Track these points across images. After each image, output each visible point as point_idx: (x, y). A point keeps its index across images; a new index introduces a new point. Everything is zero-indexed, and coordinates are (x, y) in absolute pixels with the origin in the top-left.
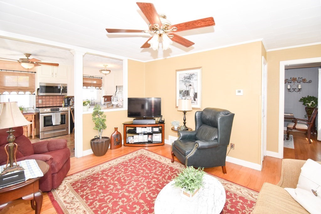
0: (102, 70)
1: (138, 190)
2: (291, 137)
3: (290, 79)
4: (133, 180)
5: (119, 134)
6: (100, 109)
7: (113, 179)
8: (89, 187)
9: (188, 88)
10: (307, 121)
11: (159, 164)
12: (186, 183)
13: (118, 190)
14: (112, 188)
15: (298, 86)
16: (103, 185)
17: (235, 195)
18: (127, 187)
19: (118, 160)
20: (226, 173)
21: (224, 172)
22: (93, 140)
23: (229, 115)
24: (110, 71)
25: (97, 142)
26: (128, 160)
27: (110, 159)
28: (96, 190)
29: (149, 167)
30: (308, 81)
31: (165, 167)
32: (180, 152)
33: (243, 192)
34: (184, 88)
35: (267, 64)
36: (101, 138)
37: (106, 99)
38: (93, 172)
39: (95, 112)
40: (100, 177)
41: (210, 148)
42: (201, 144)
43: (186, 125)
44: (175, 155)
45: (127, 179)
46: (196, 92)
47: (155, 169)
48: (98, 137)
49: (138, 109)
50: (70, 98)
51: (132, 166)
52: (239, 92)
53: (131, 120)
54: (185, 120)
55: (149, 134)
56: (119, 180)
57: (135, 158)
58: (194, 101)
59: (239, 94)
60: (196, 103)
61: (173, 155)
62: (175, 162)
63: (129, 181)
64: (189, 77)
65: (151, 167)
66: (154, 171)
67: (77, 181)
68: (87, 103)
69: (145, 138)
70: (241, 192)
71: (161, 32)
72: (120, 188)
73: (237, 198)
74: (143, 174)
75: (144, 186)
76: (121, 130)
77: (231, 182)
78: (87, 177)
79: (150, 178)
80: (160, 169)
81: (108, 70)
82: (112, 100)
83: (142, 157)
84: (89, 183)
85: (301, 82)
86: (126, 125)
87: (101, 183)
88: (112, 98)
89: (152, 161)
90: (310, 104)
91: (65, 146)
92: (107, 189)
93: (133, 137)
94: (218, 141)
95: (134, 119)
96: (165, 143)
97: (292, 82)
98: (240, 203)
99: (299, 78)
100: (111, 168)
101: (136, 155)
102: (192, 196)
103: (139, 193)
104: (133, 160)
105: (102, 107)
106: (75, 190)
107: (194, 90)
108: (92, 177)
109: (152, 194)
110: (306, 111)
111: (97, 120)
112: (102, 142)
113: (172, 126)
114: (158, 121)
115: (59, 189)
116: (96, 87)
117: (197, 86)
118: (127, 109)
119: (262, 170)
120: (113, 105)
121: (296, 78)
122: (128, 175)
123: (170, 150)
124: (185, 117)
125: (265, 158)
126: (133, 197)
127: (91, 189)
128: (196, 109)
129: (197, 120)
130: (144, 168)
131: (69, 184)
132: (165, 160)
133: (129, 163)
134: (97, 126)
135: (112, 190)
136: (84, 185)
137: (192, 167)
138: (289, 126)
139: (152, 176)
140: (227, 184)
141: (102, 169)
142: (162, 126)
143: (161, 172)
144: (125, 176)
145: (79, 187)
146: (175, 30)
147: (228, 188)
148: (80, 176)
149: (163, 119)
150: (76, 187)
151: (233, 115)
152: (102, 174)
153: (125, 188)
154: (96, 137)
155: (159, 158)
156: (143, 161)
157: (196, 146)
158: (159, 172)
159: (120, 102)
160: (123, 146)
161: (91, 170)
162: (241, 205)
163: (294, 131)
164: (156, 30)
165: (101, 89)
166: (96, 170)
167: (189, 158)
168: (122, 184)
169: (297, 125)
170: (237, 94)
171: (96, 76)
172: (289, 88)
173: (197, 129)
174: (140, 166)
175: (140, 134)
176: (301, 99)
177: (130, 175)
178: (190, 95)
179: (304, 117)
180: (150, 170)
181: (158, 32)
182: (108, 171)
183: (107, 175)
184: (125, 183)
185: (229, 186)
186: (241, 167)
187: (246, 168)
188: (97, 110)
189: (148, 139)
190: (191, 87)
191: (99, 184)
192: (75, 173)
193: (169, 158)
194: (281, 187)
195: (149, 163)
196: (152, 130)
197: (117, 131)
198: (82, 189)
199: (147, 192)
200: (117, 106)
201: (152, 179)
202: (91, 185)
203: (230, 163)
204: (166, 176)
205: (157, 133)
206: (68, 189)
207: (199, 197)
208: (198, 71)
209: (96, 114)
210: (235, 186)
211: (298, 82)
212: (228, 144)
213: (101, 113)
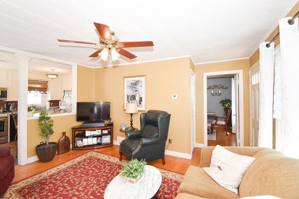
0: (48, 74)
1: (87, 189)
2: (215, 131)
3: (213, 86)
4: (83, 181)
5: (67, 139)
6: (47, 115)
7: (62, 182)
8: (37, 192)
9: (134, 93)
10: (225, 118)
11: (108, 163)
12: (131, 172)
13: (68, 191)
14: (62, 190)
15: (218, 92)
16: (52, 189)
17: (171, 180)
18: (77, 187)
19: (66, 164)
20: (165, 164)
21: (164, 163)
22: (39, 146)
23: (167, 115)
24: (57, 75)
25: (43, 147)
26: (77, 163)
27: (58, 164)
28: (45, 194)
29: (98, 167)
30: (225, 88)
31: (114, 165)
32: (126, 150)
33: (177, 177)
34: (131, 93)
35: (195, 74)
36: (47, 143)
37: (52, 104)
38: (40, 177)
39: (41, 117)
40: (48, 182)
41: (151, 144)
42: (145, 141)
43: (133, 126)
44: (123, 153)
45: (77, 180)
46: (141, 97)
47: (104, 168)
48: (44, 142)
49: (87, 113)
50: (9, 103)
51: (82, 168)
52: (175, 96)
53: (79, 124)
54: (132, 122)
55: (98, 137)
56: (68, 182)
57: (85, 160)
58: (139, 105)
59: (174, 98)
60: (141, 106)
61: (121, 154)
62: (122, 160)
63: (78, 182)
64: (136, 84)
65: (100, 166)
66: (103, 170)
67: (24, 188)
68: (32, 108)
69: (94, 141)
70: (176, 177)
71: (111, 46)
72: (70, 189)
73: (172, 183)
74: (93, 174)
75: (94, 185)
76: (69, 135)
77: (168, 170)
78: (34, 183)
79: (100, 177)
80: (109, 168)
81: (55, 74)
82: (60, 105)
83: (92, 158)
84: (37, 188)
85: (221, 88)
86: (74, 129)
87: (49, 187)
88: (60, 103)
89: (101, 161)
90: (227, 105)
91: (9, 154)
92: (57, 192)
93: (82, 140)
94: (158, 138)
95: (83, 123)
96: (113, 144)
97: (215, 88)
98: (174, 186)
99: (219, 85)
100: (60, 172)
101: (85, 157)
102: (136, 182)
103: (89, 191)
104: (82, 162)
105: (49, 113)
106: (22, 196)
107: (139, 95)
108: (39, 183)
109: (102, 190)
110: (225, 111)
111: (43, 126)
112: (49, 148)
113: (120, 128)
114: (107, 123)
115: (4, 197)
116: (40, 91)
117: (142, 91)
118: (76, 113)
119: (192, 159)
120: (61, 110)
121: (217, 85)
122: (78, 176)
123: (118, 150)
124: (132, 119)
125: (195, 149)
126: (83, 195)
127: (39, 193)
128: (141, 112)
129: (142, 121)
130: (94, 169)
131: (15, 191)
132: (114, 159)
133: (78, 166)
134: (43, 131)
135: (62, 191)
136: (32, 191)
137: (136, 159)
138: (212, 123)
139: (101, 174)
140: (165, 172)
141: (50, 174)
142: (111, 128)
143: (110, 170)
144: (74, 178)
145: (26, 193)
146: (123, 46)
147: (166, 176)
148: (26, 183)
149: (112, 122)
150: (23, 193)
151: (170, 115)
152: (51, 178)
153: (75, 188)
154: (42, 143)
155: (108, 158)
156: (92, 163)
157: (141, 143)
158: (108, 171)
159: (69, 107)
160: (71, 151)
161: (37, 176)
162: (175, 187)
163: (216, 126)
164: (107, 44)
165: (46, 93)
166: (43, 176)
167: (135, 154)
168: (72, 186)
169: (217, 122)
170: (173, 98)
171: (40, 80)
172: (212, 93)
173: (142, 129)
174: (90, 167)
175: (89, 137)
176: (221, 102)
177: (79, 176)
178: (136, 100)
179: (223, 115)
180: (99, 169)
181: (108, 46)
182: (56, 175)
183: (55, 179)
184: (75, 184)
185: (167, 174)
186: (177, 158)
187: (181, 158)
188: (44, 115)
189: (97, 141)
190: (137, 92)
191: (47, 188)
192: (20, 181)
193: (117, 157)
194: (200, 167)
195: (98, 163)
196: (101, 132)
197: (65, 136)
198: (30, 194)
199: (97, 189)
200: (65, 111)
201: (101, 177)
202: (39, 190)
203: (169, 156)
204: (114, 173)
205: (107, 135)
206: (14, 196)
207: (142, 183)
208: (142, 79)
209: (42, 120)
210: (171, 173)
211: (218, 88)
212: (166, 139)
213: (48, 118)
